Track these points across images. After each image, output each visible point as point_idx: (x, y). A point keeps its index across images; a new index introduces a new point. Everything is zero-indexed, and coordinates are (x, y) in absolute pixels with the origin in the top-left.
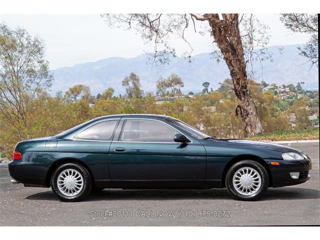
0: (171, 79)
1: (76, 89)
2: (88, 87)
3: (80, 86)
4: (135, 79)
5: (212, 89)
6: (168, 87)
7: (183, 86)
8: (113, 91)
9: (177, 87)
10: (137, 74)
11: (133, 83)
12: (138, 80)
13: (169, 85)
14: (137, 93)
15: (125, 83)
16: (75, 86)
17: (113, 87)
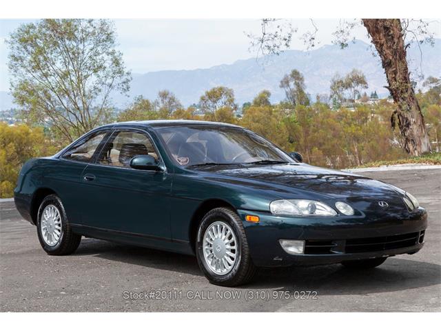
0: (351, 77)
1: (216, 92)
2: (231, 90)
3: (221, 89)
4: (298, 78)
5: (419, 91)
6: (347, 88)
7: (367, 88)
8: (269, 94)
9: (359, 88)
10: (301, 72)
11: (296, 84)
12: (302, 79)
13: (348, 86)
14: (302, 98)
15: (285, 83)
16: (214, 89)
17: (269, 89)
